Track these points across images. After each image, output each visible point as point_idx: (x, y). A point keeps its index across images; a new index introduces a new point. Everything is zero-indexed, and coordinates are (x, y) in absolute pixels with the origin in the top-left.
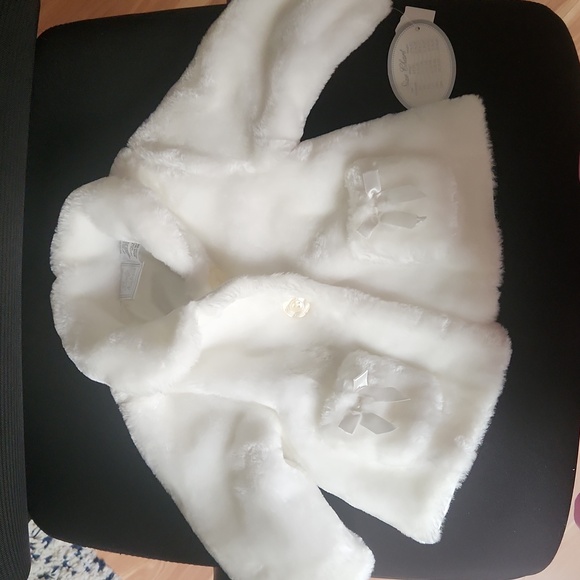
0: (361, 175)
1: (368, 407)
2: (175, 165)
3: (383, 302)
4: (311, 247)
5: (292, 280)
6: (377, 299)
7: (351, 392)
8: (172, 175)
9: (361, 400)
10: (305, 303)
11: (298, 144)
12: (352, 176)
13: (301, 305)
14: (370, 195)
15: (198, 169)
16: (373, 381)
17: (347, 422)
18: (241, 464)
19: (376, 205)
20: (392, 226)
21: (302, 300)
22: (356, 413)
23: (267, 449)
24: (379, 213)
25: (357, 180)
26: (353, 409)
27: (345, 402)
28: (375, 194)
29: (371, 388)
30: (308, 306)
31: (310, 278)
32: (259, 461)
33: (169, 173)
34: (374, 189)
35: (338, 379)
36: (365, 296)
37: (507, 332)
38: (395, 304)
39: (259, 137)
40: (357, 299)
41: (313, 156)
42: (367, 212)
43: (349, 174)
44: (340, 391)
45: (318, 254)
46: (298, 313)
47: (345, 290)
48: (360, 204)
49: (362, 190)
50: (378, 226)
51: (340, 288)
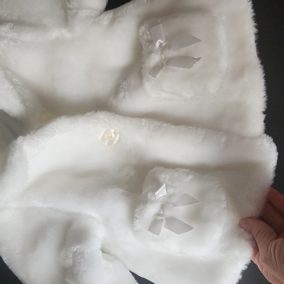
0: (149, 31)
1: (168, 213)
2: (10, 35)
3: (173, 127)
4: (116, 91)
5: (102, 116)
6: (169, 124)
7: (154, 202)
8: (9, 43)
9: (163, 207)
10: (115, 133)
11: (101, 13)
12: (143, 33)
13: (113, 135)
14: (157, 45)
15: (27, 36)
16: (171, 191)
17: (154, 226)
18: (70, 262)
19: (162, 53)
20: (175, 68)
21: (112, 131)
22: (160, 218)
23: (89, 251)
24: (165, 59)
25: (147, 35)
26: (158, 215)
27: (151, 210)
28: (161, 44)
29: (170, 196)
30: (118, 136)
31: (116, 113)
32: (83, 260)
33: (5, 41)
34: (160, 41)
35: (144, 193)
36: (159, 123)
37: (271, 140)
38: (183, 128)
39: (70, 9)
40: (152, 125)
41: (112, 21)
42: (155, 59)
43: (141, 31)
44: (146, 201)
45: (121, 95)
46: (111, 142)
47: (143, 120)
48: (150, 52)
49: (151, 42)
50: (164, 68)
51: (138, 119)
